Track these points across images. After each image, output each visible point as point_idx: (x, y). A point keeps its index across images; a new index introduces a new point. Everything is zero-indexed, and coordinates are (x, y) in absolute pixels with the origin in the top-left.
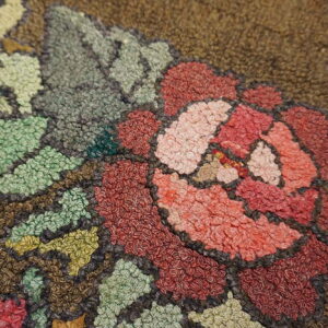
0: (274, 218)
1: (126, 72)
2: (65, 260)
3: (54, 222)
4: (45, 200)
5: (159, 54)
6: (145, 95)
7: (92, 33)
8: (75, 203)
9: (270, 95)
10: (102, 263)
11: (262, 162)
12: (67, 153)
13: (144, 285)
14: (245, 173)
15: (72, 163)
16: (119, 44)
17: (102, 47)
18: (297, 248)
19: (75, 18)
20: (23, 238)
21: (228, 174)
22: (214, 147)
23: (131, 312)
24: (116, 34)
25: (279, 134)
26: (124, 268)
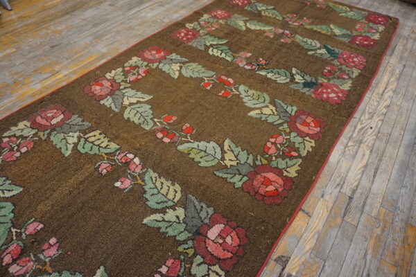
0: (228, 251)
1: (203, 215)
2: (188, 254)
3: (186, 246)
4: (185, 242)
5: (211, 211)
6: (207, 221)
7: (197, 203)
8: (190, 243)
9: (234, 224)
10: (195, 255)
11: (228, 240)
12: (189, 233)
13: (202, 260)
14: (224, 241)
15: (190, 235)
16: (202, 207)
17: (198, 207)
18: (231, 258)
19: (193, 198)
20: (181, 249)
21: (221, 241)
22: (219, 235)
23: (199, 265)
24: (202, 204)
25: (234, 234)
26: (198, 257)
